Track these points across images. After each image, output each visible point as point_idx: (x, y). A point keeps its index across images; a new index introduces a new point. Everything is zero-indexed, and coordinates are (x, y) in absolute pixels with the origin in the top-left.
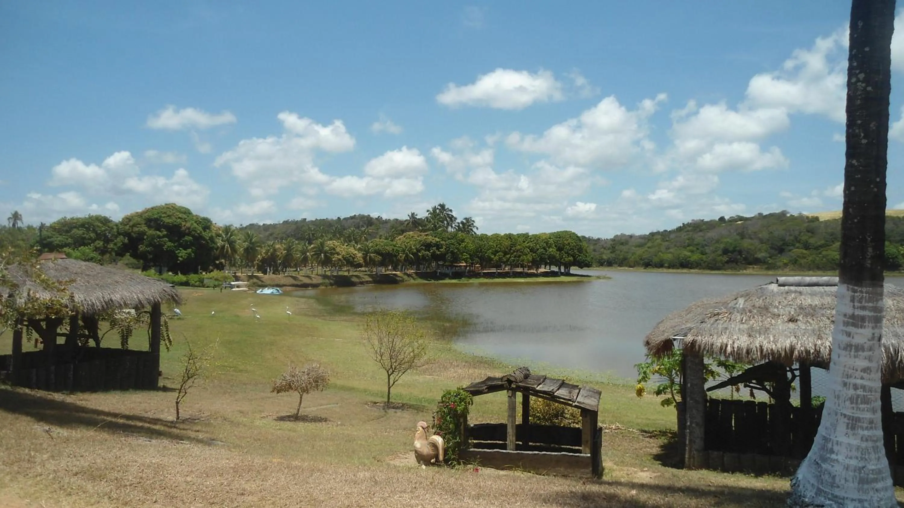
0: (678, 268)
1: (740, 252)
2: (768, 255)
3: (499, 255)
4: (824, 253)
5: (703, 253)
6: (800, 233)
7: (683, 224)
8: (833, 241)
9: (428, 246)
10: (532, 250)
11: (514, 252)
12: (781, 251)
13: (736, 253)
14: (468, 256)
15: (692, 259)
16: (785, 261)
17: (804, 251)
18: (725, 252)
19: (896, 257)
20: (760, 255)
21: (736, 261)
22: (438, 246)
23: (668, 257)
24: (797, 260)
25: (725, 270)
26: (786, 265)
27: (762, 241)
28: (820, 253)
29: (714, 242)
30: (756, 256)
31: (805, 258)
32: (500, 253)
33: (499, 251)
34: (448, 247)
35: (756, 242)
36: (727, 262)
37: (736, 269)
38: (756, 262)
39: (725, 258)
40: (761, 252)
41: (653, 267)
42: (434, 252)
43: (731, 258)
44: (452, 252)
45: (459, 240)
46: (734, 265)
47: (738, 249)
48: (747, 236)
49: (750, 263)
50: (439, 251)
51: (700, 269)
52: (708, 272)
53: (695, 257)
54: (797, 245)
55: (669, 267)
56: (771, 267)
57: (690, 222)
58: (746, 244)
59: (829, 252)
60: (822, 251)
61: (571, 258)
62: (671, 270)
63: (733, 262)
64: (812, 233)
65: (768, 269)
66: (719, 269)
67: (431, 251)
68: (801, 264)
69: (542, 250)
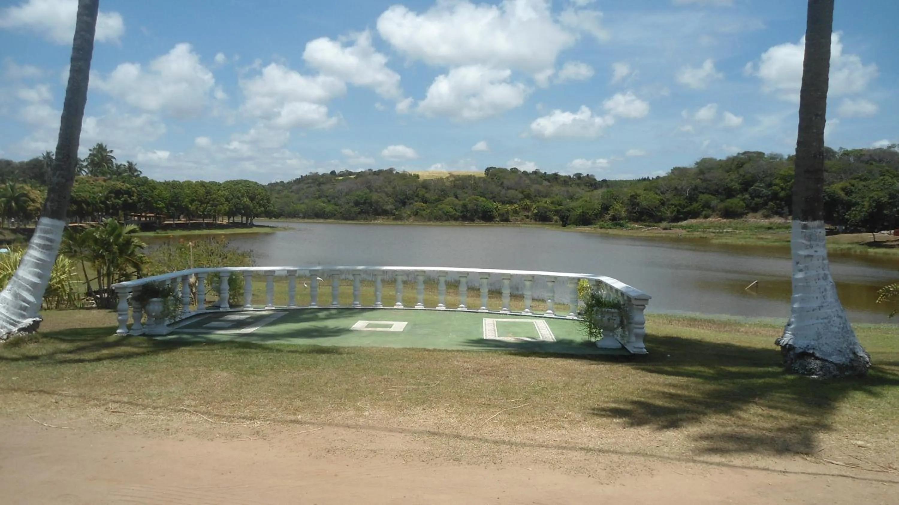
0: (313, 218)
1: (371, 204)
2: (394, 207)
3: (196, 204)
4: (439, 206)
5: (336, 204)
6: (417, 188)
7: (302, 176)
8: (444, 197)
9: (118, 193)
10: (227, 200)
11: (210, 200)
12: (404, 204)
13: (367, 205)
14: (164, 205)
15: (327, 210)
16: (409, 213)
17: (424, 205)
18: (357, 204)
19: (492, 211)
20: (389, 207)
21: (367, 212)
22: (129, 193)
23: (302, 207)
24: (417, 212)
25: (358, 220)
26: (410, 216)
27: (388, 195)
28: (436, 207)
29: (344, 194)
30: (384, 208)
31: (424, 210)
32: (197, 202)
33: (196, 201)
34: (140, 194)
35: (384, 195)
36: (360, 213)
37: (367, 219)
38: (385, 213)
39: (357, 209)
40: (389, 205)
41: (287, 218)
42: (126, 201)
43: (362, 210)
44: (146, 201)
45: (152, 186)
46: (364, 216)
47: (369, 201)
48: (374, 190)
49: (379, 214)
50: (131, 199)
51: (335, 219)
52: (343, 221)
53: (329, 208)
54: (416, 199)
55: (304, 218)
56: (398, 218)
57: (308, 174)
58: (375, 197)
59: (443, 206)
60: (438, 204)
61: (263, 209)
62: (306, 220)
63: (365, 213)
64: (427, 189)
65: (395, 219)
66: (353, 219)
67: (122, 199)
68: (422, 216)
69: (237, 199)
